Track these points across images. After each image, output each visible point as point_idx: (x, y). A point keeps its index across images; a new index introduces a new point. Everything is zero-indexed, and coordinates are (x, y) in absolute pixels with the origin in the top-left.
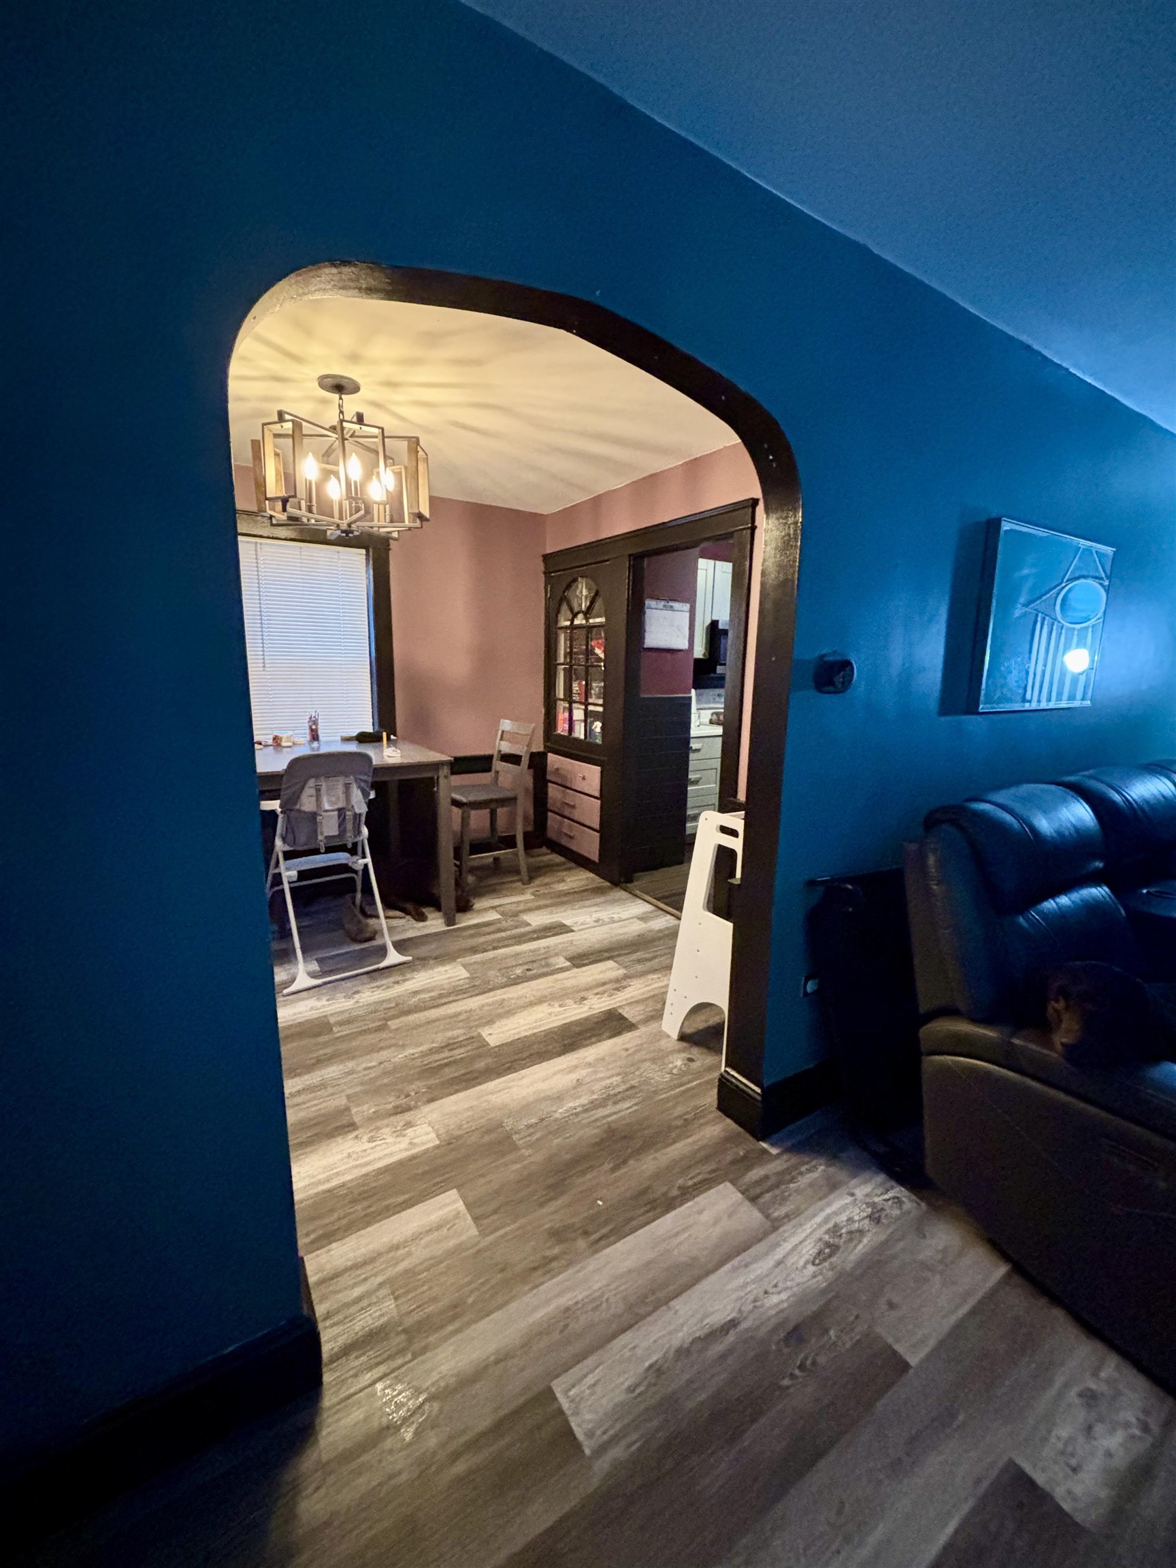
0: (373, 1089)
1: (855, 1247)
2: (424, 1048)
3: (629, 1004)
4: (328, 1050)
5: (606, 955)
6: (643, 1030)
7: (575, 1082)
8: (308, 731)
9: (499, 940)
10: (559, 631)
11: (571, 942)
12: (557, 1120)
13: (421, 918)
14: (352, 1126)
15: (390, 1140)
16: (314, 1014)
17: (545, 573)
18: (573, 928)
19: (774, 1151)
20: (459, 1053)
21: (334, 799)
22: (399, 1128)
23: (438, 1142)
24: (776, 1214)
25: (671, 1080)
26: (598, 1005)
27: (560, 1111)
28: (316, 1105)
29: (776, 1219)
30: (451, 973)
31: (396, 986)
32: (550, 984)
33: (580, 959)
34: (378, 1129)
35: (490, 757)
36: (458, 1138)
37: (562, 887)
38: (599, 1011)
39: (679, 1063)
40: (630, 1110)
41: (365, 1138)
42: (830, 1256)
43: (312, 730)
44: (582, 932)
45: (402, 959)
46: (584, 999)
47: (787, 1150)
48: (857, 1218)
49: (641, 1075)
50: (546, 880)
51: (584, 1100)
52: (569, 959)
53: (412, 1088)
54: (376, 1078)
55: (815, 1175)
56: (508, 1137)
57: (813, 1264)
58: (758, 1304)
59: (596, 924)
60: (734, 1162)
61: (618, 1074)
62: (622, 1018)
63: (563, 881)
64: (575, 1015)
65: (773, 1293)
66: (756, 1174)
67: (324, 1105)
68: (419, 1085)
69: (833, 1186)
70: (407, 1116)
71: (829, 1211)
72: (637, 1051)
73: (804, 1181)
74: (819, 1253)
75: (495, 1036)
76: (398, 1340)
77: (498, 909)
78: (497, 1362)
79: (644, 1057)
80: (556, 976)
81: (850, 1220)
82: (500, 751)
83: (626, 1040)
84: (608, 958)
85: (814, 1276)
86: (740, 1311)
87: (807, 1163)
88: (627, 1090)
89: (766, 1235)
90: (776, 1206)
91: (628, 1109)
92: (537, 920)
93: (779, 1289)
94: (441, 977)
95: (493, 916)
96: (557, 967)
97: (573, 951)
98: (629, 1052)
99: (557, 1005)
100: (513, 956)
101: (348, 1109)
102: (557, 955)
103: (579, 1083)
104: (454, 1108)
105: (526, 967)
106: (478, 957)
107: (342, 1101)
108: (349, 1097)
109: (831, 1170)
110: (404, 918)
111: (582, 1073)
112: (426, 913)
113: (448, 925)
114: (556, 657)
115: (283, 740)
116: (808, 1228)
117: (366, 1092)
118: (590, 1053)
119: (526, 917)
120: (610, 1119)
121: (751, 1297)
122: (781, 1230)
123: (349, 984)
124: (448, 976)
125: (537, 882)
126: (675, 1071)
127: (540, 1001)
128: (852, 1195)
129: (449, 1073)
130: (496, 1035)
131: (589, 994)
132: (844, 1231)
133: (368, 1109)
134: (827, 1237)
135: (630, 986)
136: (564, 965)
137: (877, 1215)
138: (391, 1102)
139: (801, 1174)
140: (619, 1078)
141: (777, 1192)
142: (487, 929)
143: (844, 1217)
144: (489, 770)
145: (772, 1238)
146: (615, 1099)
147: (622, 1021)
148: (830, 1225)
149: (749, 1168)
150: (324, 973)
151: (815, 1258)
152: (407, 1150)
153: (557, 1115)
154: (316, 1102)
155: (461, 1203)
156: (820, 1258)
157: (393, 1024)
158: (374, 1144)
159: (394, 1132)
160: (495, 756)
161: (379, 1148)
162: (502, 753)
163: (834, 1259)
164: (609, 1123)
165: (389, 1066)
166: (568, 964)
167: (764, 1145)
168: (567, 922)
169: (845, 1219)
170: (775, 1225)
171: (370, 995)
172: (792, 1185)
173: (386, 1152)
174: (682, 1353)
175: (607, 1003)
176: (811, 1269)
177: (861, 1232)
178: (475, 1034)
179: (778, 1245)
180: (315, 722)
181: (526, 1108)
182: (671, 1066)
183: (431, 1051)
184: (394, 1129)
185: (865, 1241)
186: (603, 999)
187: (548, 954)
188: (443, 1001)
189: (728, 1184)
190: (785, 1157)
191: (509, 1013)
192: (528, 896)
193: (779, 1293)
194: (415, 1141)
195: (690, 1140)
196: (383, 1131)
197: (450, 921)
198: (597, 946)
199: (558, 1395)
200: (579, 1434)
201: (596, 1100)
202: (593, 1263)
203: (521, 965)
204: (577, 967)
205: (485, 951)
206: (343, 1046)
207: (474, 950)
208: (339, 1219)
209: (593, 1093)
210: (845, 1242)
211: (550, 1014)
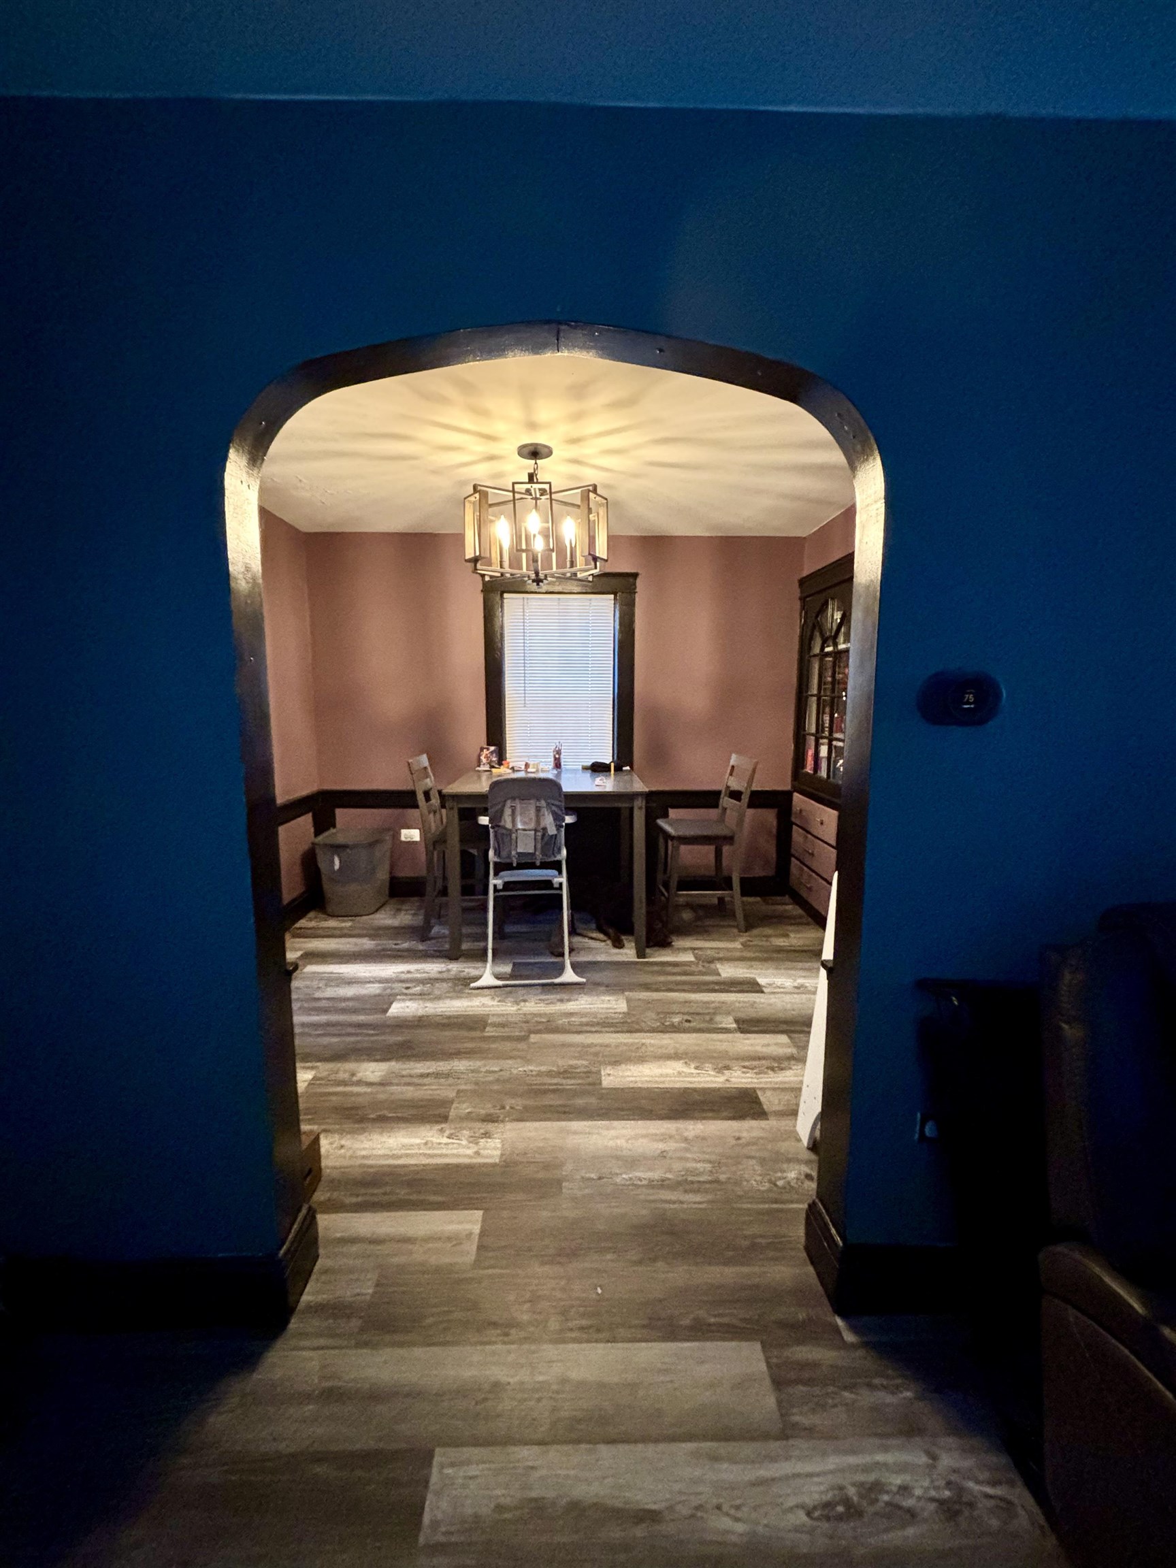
0: (480, 1092)
1: (887, 1530)
2: (543, 1068)
3: (774, 1089)
4: (470, 1045)
5: (784, 1027)
6: (772, 1123)
7: (659, 1151)
8: (552, 759)
9: (678, 983)
10: (812, 659)
11: (753, 1004)
12: (616, 1184)
13: (618, 944)
14: (444, 1119)
15: (464, 1142)
16: (481, 1011)
17: (800, 599)
18: (765, 990)
19: (849, 1337)
20: (569, 1084)
21: (526, 820)
22: (477, 1135)
23: (497, 1161)
24: (796, 1418)
25: (770, 1190)
26: (739, 1078)
27: (624, 1176)
28: (432, 1090)
29: (795, 1425)
30: (613, 1004)
31: (559, 1004)
32: (700, 1042)
33: (750, 1025)
34: (462, 1129)
35: (718, 793)
36: (516, 1163)
37: (780, 942)
38: (736, 1086)
39: (792, 1175)
40: (696, 1206)
41: (447, 1133)
42: (840, 1518)
43: (555, 759)
44: (772, 996)
45: (576, 979)
46: (727, 1068)
47: (865, 1345)
48: (918, 1492)
49: (735, 1173)
50: (768, 931)
51: (656, 1175)
52: (737, 1021)
53: (509, 1102)
54: (491, 1082)
55: (889, 1399)
56: (559, 1182)
57: (809, 1514)
58: (699, 1514)
59: (797, 991)
60: (782, 1324)
61: (710, 1162)
62: (757, 1101)
63: (787, 936)
64: (705, 1082)
65: (728, 1514)
66: (804, 1352)
67: (438, 1092)
68: (519, 1103)
69: (909, 1430)
70: (490, 1127)
71: (880, 1458)
72: (748, 1144)
73: (867, 1398)
74: (827, 1505)
75: (611, 1078)
76: (355, 1323)
77: (696, 951)
78: (408, 1395)
79: (753, 1154)
80: (708, 1035)
81: (904, 1489)
82: (728, 787)
83: (749, 1128)
84: (782, 1032)
85: (797, 1529)
86: (671, 1508)
87: (887, 1377)
88: (710, 1182)
89: (766, 1436)
90: (805, 1408)
91: (695, 1203)
92: (728, 971)
93: (739, 1515)
94: (602, 1006)
95: (689, 957)
96: (720, 1026)
97: (751, 1013)
98: (741, 1142)
99: (693, 1066)
100: (681, 1003)
101: (452, 1102)
102: (728, 1013)
103: (663, 1155)
104: (532, 1134)
105: (686, 1017)
106: (645, 995)
107: (452, 1094)
108: (459, 1091)
109: (920, 1405)
110: (604, 941)
111: (671, 1146)
112: (625, 942)
113: (638, 957)
114: (808, 688)
115: (531, 766)
116: (833, 1462)
117: (474, 1092)
118: (693, 1128)
119: (719, 966)
120: (667, 1206)
121: (695, 1501)
122: (791, 1442)
123: (521, 991)
124: (609, 1006)
125: (755, 932)
126: (780, 1183)
127: (676, 1056)
128: (934, 1458)
129: (549, 1100)
130: (614, 1077)
131: (735, 1065)
132: (886, 1498)
133: (465, 1108)
134: (852, 1492)
135: (790, 1068)
136: (728, 1026)
137: (957, 1507)
138: (487, 1108)
139: (870, 1386)
140: (708, 1166)
141: (817, 1390)
142: (669, 969)
143: (897, 1480)
144: (716, 806)
145: (774, 1446)
146: (688, 1187)
147: (754, 1106)
148: (871, 1478)
149: (800, 1342)
150: (512, 976)
151: (815, 1508)
152: (470, 1157)
153: (618, 1180)
154: (433, 1087)
155: (479, 1226)
156: (825, 1511)
157: (534, 1038)
158: (451, 1141)
159: (472, 1137)
160: (723, 791)
161: (450, 1146)
162: (732, 789)
163: (843, 1526)
164: (665, 1210)
165: (506, 1074)
166: (734, 1026)
167: (840, 1322)
168: (762, 981)
169: (899, 1482)
170: (787, 1432)
171: (535, 1005)
172: (846, 1394)
173: (455, 1151)
174: (576, 1509)
175: (750, 1080)
176: (802, 1517)
177: (912, 1514)
178: (594, 1069)
179: (773, 1459)
180: (559, 752)
181: (596, 1159)
182: (779, 1174)
183: (549, 1074)
184: (472, 1134)
185: (910, 1531)
186: (748, 1075)
187: (719, 1009)
188: (588, 1028)
189: (758, 1346)
190: (860, 1353)
191: (642, 1060)
192: (737, 945)
193: (737, 1520)
194: (482, 1151)
195: (745, 1270)
196: (465, 1132)
197: (641, 954)
198: (781, 1015)
199: (435, 1463)
200: (426, 1519)
201: (669, 1179)
202: (550, 1351)
203: (683, 1014)
204: (742, 1032)
205: (657, 990)
206: (484, 1046)
207: (647, 987)
208: (385, 1194)
209: (670, 1170)
210: (876, 1514)
211: (679, 1073)
